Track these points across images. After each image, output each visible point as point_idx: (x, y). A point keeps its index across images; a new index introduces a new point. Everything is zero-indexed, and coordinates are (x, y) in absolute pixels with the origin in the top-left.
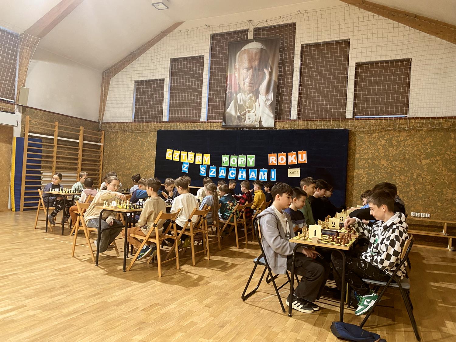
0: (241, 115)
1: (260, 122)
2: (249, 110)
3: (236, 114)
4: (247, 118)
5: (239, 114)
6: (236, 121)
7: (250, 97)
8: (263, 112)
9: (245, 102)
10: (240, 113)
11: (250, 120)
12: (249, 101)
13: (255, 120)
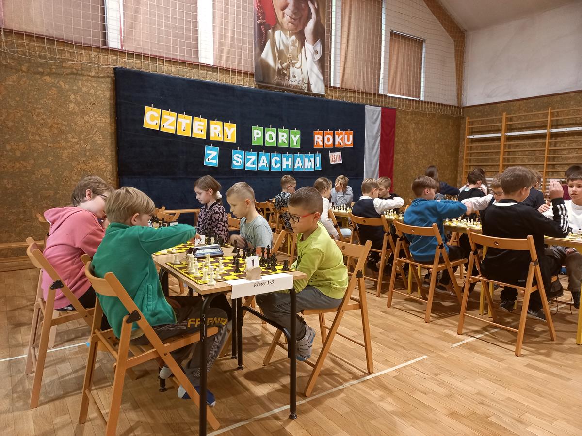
0: (283, 68)
1: (309, 84)
2: (294, 62)
3: (276, 65)
4: (291, 76)
5: (280, 67)
6: (276, 78)
7: (293, 41)
8: (311, 70)
9: (287, 47)
10: (281, 65)
11: (297, 79)
12: (292, 47)
13: (303, 81)
